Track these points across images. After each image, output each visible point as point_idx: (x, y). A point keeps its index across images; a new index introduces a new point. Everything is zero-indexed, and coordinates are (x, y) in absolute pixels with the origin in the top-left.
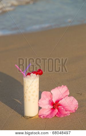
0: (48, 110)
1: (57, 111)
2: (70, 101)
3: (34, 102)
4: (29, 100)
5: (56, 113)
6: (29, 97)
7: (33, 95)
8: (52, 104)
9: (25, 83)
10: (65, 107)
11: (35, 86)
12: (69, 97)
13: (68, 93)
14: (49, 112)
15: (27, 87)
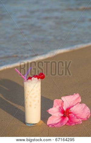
0: (58, 118)
1: (67, 119)
2: (82, 108)
3: (35, 108)
4: (30, 106)
5: (67, 121)
6: (31, 103)
7: (34, 101)
8: (63, 112)
9: (26, 87)
10: (77, 115)
11: (37, 91)
12: (81, 104)
13: (80, 101)
14: (59, 120)
15: (28, 92)
